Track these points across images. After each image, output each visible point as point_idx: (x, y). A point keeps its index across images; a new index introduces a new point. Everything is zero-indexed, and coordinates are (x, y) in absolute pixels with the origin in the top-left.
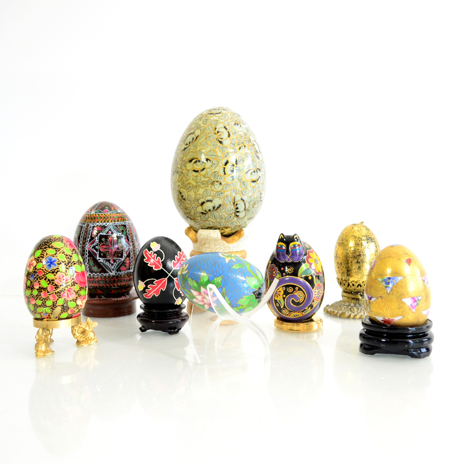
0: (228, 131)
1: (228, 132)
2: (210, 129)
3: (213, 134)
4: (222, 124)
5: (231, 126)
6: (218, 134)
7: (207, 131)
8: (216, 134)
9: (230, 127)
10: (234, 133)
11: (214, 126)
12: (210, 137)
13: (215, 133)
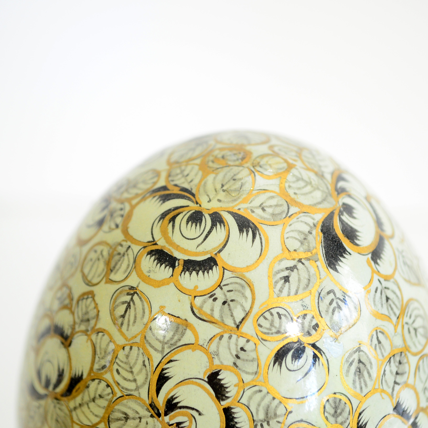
0: (225, 404)
1: (228, 412)
2: (135, 370)
3: (144, 412)
4: (199, 354)
5: (252, 368)
6: (167, 419)
7: (117, 378)
8: (159, 415)
9: (247, 378)
10: (261, 416)
11: (157, 357)
12: (127, 418)
13: (153, 406)
